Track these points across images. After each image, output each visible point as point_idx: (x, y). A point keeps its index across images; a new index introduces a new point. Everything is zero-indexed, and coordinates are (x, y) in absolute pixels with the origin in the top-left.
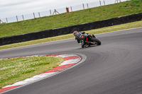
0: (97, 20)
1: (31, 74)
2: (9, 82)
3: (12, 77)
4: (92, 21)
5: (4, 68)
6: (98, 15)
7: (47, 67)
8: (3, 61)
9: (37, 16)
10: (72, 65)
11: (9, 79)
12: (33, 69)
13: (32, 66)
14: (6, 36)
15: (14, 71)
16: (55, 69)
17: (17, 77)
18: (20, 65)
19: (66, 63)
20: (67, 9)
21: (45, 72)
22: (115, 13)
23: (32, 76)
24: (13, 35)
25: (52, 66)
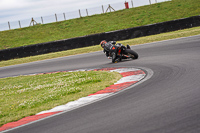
0: (169, 19)
1: (75, 96)
2: (46, 106)
3: (50, 100)
4: (161, 21)
5: (38, 87)
6: (170, 12)
7: (97, 86)
8: (38, 77)
9: (84, 15)
10: (133, 83)
11: (45, 102)
12: (78, 88)
13: (77, 84)
14: (40, 42)
15: (52, 91)
16: (109, 88)
17: (57, 100)
18: (60, 83)
19: (124, 80)
20: (127, 4)
21: (94, 93)
22: (195, 9)
23: (77, 98)
24: (51, 40)
25: (104, 84)
